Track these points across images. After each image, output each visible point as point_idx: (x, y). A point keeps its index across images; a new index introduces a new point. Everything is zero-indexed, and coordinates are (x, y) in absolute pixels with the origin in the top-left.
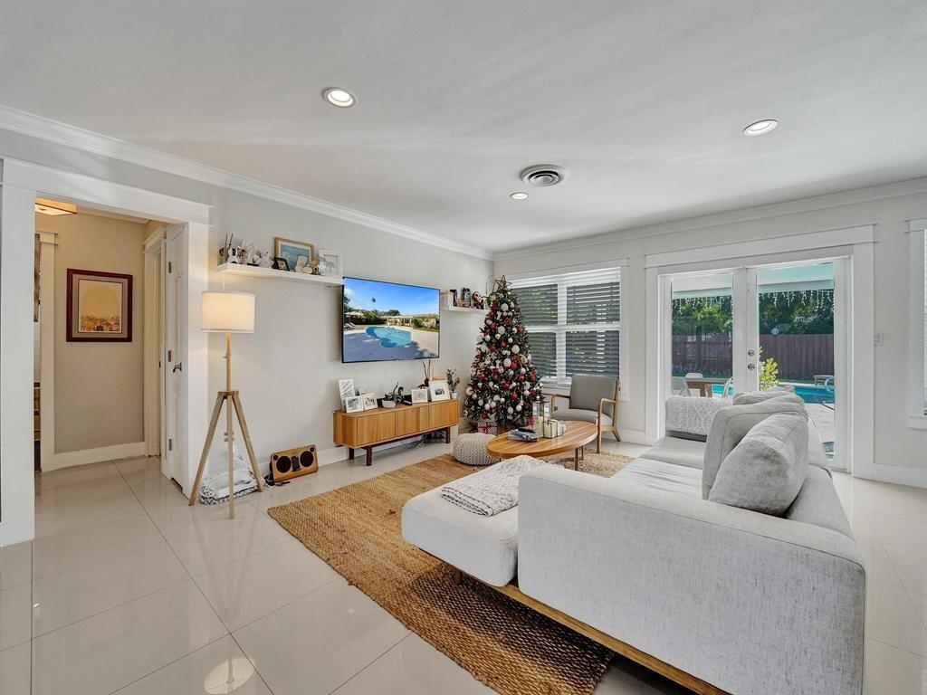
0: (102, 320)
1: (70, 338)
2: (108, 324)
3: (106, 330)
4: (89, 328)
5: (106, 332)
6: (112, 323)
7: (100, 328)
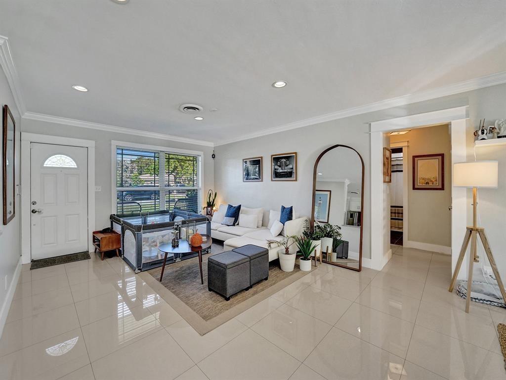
0: (428, 179)
1: (414, 188)
2: (431, 181)
3: (431, 184)
4: (422, 183)
5: (431, 185)
6: (433, 180)
7: (427, 183)
